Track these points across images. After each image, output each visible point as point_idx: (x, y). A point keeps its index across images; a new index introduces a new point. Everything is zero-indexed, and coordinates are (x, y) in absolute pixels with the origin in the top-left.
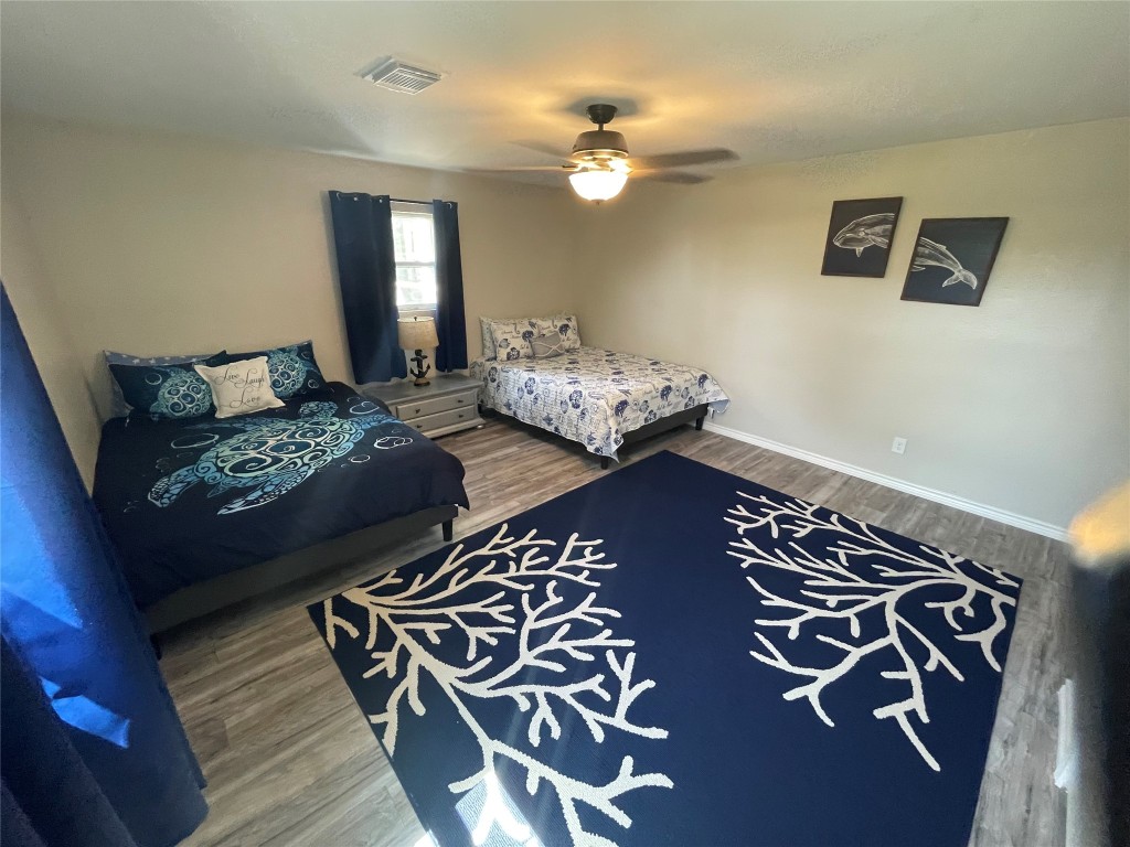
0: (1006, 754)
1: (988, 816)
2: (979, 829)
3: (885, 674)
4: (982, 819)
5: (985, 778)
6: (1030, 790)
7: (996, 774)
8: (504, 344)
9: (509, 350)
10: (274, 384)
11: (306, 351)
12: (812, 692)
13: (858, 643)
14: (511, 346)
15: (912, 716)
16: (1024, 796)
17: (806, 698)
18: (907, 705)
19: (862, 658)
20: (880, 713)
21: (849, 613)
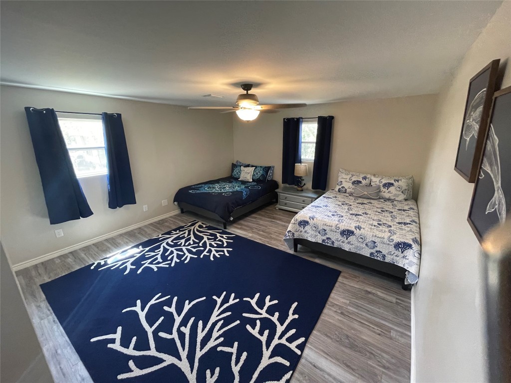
0: (80, 375)
1: (70, 351)
2: (69, 345)
3: (135, 338)
4: (71, 348)
5: (79, 358)
6: (64, 375)
7: (77, 364)
8: (339, 184)
9: (340, 187)
10: (254, 175)
11: (267, 169)
12: (138, 309)
13: (155, 333)
14: (342, 186)
15: (113, 341)
16: (65, 370)
17: (136, 306)
18: (118, 341)
19: (146, 332)
20: (120, 329)
21: (175, 335)
